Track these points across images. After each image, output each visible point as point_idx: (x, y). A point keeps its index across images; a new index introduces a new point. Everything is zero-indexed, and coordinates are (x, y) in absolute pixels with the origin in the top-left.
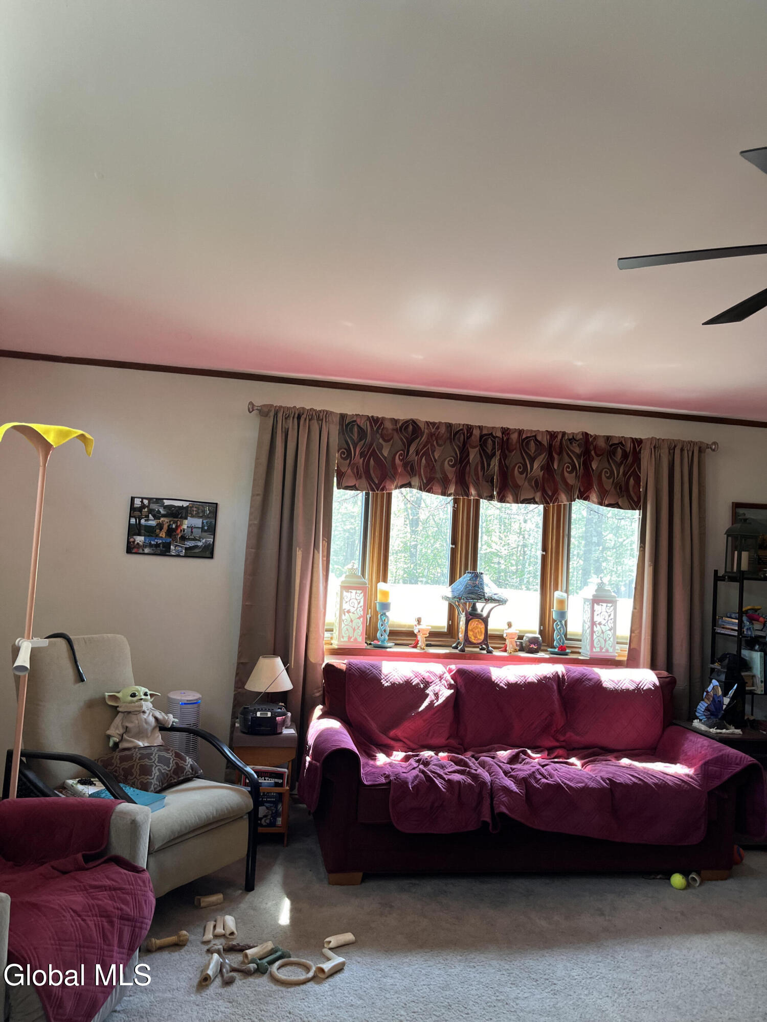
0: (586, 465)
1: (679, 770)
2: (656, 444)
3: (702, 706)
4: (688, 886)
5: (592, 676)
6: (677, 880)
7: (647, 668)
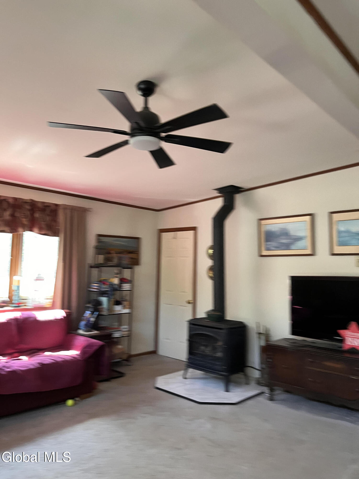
0: (32, 215)
1: (73, 353)
2: (66, 207)
3: (83, 323)
4: (75, 404)
5: (32, 316)
6: (70, 402)
7: (60, 309)
